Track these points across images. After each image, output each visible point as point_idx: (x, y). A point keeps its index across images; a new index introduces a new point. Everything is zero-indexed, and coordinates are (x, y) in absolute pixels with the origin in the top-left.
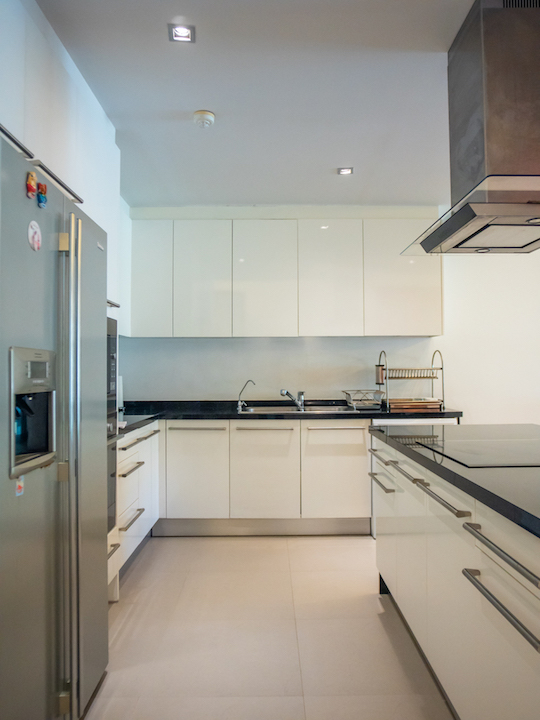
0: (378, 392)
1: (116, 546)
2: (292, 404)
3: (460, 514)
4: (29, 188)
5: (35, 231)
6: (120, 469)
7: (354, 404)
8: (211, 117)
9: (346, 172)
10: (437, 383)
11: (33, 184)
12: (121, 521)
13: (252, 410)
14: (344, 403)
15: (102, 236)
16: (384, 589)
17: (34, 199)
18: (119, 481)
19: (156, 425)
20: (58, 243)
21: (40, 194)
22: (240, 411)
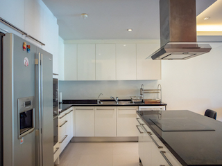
0: (141, 97)
1: (58, 148)
2: (114, 100)
3: (160, 147)
4: (24, 48)
5: (26, 60)
6: (59, 124)
7: (133, 101)
8: (87, 16)
9: (130, 30)
10: (159, 94)
11: (25, 46)
12: (59, 140)
13: (102, 103)
14: (130, 100)
15: (51, 56)
16: (140, 161)
17: (25, 50)
18: (59, 128)
19: (72, 108)
20: (35, 62)
21: (28, 48)
22: (98, 104)
